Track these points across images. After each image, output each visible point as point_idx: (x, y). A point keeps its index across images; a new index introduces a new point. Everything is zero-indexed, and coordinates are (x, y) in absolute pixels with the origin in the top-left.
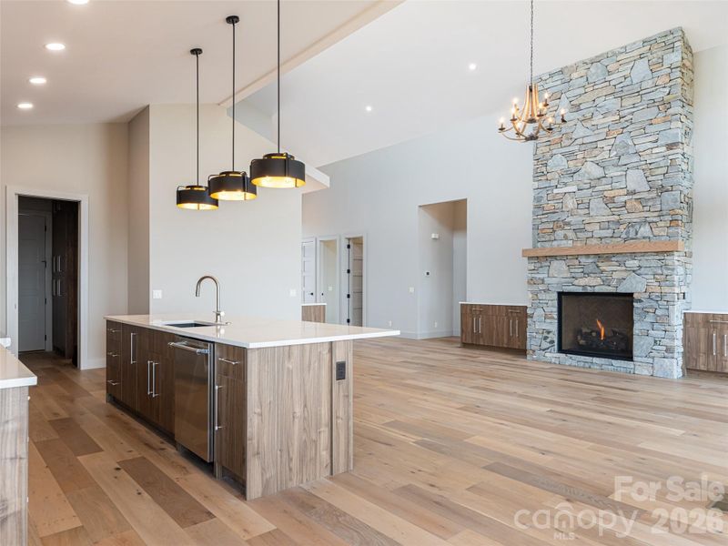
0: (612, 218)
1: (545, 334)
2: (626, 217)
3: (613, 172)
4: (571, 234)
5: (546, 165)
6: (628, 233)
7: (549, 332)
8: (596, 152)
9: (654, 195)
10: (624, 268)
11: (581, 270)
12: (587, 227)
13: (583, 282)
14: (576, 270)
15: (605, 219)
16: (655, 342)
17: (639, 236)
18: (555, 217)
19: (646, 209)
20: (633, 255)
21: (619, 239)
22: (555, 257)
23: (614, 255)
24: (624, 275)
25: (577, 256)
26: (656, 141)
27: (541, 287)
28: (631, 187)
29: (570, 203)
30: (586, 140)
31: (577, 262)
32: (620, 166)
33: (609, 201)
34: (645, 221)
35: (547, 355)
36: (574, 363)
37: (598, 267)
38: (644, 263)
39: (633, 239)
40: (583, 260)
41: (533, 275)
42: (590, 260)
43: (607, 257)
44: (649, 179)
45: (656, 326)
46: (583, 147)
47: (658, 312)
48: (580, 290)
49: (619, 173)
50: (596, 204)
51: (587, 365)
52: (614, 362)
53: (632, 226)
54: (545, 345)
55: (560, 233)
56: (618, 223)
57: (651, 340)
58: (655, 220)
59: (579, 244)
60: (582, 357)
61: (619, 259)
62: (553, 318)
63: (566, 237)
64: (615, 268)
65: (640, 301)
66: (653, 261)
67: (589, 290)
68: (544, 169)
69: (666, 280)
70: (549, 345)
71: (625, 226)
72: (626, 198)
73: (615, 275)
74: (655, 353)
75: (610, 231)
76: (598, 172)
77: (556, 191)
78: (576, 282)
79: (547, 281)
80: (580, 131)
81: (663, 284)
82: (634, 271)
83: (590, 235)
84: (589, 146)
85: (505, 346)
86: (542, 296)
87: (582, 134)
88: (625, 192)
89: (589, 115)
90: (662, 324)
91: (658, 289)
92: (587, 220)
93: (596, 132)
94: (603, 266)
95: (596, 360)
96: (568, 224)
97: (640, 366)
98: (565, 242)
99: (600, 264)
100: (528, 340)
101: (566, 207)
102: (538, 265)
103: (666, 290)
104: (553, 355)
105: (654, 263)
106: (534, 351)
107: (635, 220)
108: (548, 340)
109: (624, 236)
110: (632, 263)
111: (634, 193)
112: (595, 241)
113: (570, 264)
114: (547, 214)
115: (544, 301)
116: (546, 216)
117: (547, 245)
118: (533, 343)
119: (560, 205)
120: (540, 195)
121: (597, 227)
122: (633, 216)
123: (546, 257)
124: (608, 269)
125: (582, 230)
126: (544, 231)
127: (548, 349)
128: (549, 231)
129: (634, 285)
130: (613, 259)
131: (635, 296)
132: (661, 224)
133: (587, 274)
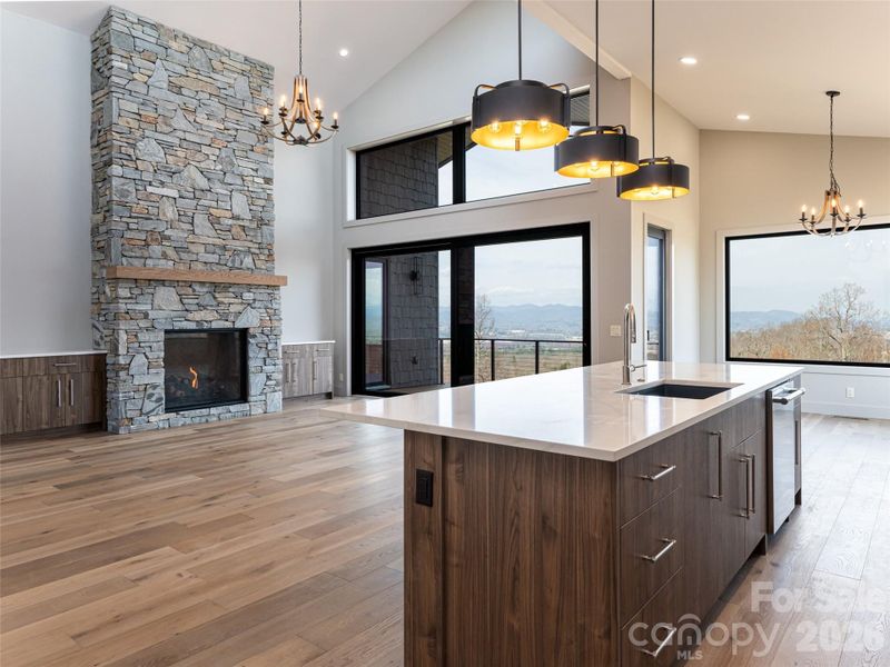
0: (218, 241)
1: (150, 391)
2: (232, 244)
3: (219, 189)
4: (171, 252)
5: (134, 146)
6: (233, 261)
7: (155, 387)
8: (199, 157)
9: (255, 225)
10: (240, 301)
11: (196, 301)
12: (192, 247)
13: (198, 316)
14: (191, 301)
15: (210, 241)
16: (268, 377)
17: (244, 266)
18: (149, 225)
19: (249, 238)
20: (249, 287)
21: (225, 267)
23: (231, 285)
24: (240, 308)
27: (143, 324)
28: (237, 211)
30: (188, 136)
31: (190, 290)
32: (225, 184)
33: (214, 221)
34: (249, 251)
35: (152, 419)
36: (188, 421)
37: (215, 298)
38: (259, 297)
39: (237, 268)
40: (197, 288)
41: (129, 306)
42: (205, 290)
43: (226, 287)
44: (252, 207)
45: (268, 361)
46: (185, 144)
47: (270, 347)
48: (193, 326)
49: (226, 192)
50: (200, 219)
51: (204, 420)
52: (231, 407)
53: (238, 255)
54: (149, 405)
55: (156, 249)
56: (224, 248)
57: (263, 376)
58: (257, 251)
59: (182, 267)
60: (198, 411)
61: (236, 290)
62: (158, 366)
63: (164, 255)
64: (232, 300)
65: (254, 336)
66: (262, 294)
67: (206, 326)
68: (131, 151)
69: (273, 314)
70: (154, 405)
71: (231, 253)
72: (230, 222)
73: (233, 309)
74: (267, 390)
75: (216, 256)
76: (202, 183)
77: (150, 189)
78: (190, 316)
79: (152, 315)
80: (180, 122)
81: (273, 318)
82: (249, 304)
83: (194, 257)
84: (192, 146)
86: (143, 336)
87: (183, 127)
88: (229, 214)
89: (192, 107)
90: (272, 359)
91: (269, 324)
92: (191, 238)
93: (200, 132)
94: (222, 297)
95: (213, 411)
96: (168, 238)
97: (255, 407)
98: (163, 261)
99: (217, 295)
100: (122, 406)
101: (164, 214)
102: (136, 291)
103: (276, 324)
104: (159, 418)
105: (266, 297)
106: (132, 419)
107: (241, 249)
108: (154, 399)
109: (230, 264)
110: (248, 296)
111: (237, 218)
112: (200, 266)
113: (183, 292)
114: (135, 218)
115: (148, 344)
116: (136, 221)
117: (137, 263)
118: (129, 406)
119: (155, 210)
120: (126, 187)
121: (202, 249)
122: (238, 243)
123: (150, 280)
124: (226, 301)
125: (186, 250)
126: (132, 242)
127: (153, 410)
128: (139, 242)
129: (249, 320)
130: (231, 290)
131: (251, 331)
132: (262, 257)
133: (201, 307)
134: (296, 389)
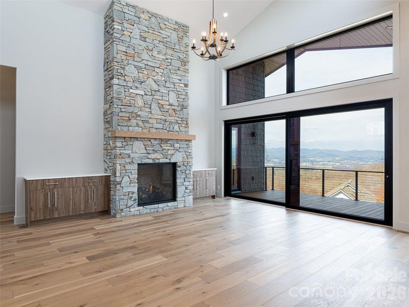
0: (162, 117)
1: (131, 195)
2: (169, 118)
3: (163, 90)
4: (140, 123)
5: (124, 69)
6: (170, 127)
7: (133, 193)
8: (154, 74)
9: (179, 109)
10: (173, 148)
11: (152, 148)
12: (150, 121)
13: (153, 156)
14: (150, 148)
15: (159, 117)
16: (186, 188)
17: (174, 130)
18: (131, 109)
19: (177, 115)
20: (177, 141)
21: (165, 131)
22: (137, 139)
23: (169, 140)
24: (173, 152)
25: (150, 140)
26: (180, 80)
27: (128, 160)
28: (171, 101)
29: (140, 102)
30: (149, 63)
31: (150, 143)
32: (166, 87)
33: (161, 107)
34: (177, 122)
35: (132, 210)
36: (148, 211)
37: (161, 147)
38: (182, 146)
39: (171, 131)
40: (153, 141)
41: (121, 151)
42: (157, 142)
43: (167, 140)
44: (179, 99)
45: (186, 179)
46: (147, 67)
47: (187, 172)
48: (150, 161)
49: (166, 92)
50: (154, 106)
51: (156, 210)
52: (168, 204)
53: (172, 124)
54: (130, 203)
55: (134, 122)
56: (165, 121)
57: (184, 187)
58: (181, 122)
59: (145, 131)
60: (153, 206)
61: (171, 142)
62: (135, 183)
63: (138, 125)
64: (169, 148)
65: (180, 167)
66: (184, 144)
67: (157, 161)
68: (122, 72)
69: (189, 155)
70: (133, 202)
71: (168, 123)
72: (168, 107)
73: (170, 152)
74: (186, 194)
75: (162, 125)
76: (155, 87)
77: (131, 91)
78: (150, 156)
79: (132, 155)
80: (145, 56)
81: (188, 157)
82: (177, 150)
83: (151, 126)
84: (150, 68)
86: (128, 167)
87: (147, 58)
88: (167, 103)
89: (151, 48)
90: (188, 178)
91: (187, 160)
92: (150, 116)
93: (154, 61)
94: (164, 146)
95: (161, 205)
96: (139, 116)
97: (179, 203)
98: (137, 128)
99: (162, 145)
100: (117, 202)
101: (138, 104)
102: (124, 143)
103: (190, 160)
104: (136, 209)
105: (185, 146)
106: (122, 210)
107: (173, 121)
108: (132, 199)
109: (168, 129)
110: (177, 145)
111: (171, 105)
112: (154, 130)
113: (146, 144)
114: (124, 105)
115: (130, 171)
116: (124, 107)
117: (125, 129)
118: (121, 203)
119: (133, 102)
120: (120, 90)
121: (155, 121)
122: (172, 118)
123: (131, 138)
124: (167, 148)
125: (147, 122)
126: (123, 118)
127: (132, 205)
128: (126, 118)
129: (177, 158)
130: (169, 142)
131: (178, 164)
132: (182, 125)
133: (155, 151)
134: (198, 193)
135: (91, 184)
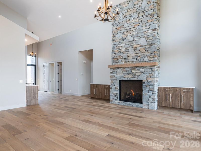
0: (136, 55)
1: (115, 95)
2: (140, 54)
3: (136, 39)
4: (123, 60)
5: (116, 36)
6: (141, 59)
7: (116, 94)
8: (131, 32)
9: (149, 46)
10: (140, 72)
11: (126, 72)
12: (128, 58)
13: (127, 76)
14: (125, 72)
15: (134, 55)
16: (149, 97)
17: (144, 60)
18: (118, 54)
19: (146, 51)
20: (142, 67)
21: (138, 62)
22: (118, 68)
23: (136, 67)
24: (139, 74)
25: (125, 68)
26: (149, 28)
27: (114, 78)
28: (142, 44)
29: (123, 50)
30: (128, 28)
31: (125, 70)
32: (138, 37)
33: (135, 49)
34: (146, 56)
35: (116, 101)
36: (124, 104)
37: (132, 71)
38: (146, 70)
39: (142, 62)
40: (127, 69)
41: (112, 74)
42: (129, 69)
44: (147, 41)
45: (150, 91)
46: (127, 30)
47: (150, 87)
48: (126, 79)
49: (138, 39)
50: (131, 50)
51: (128, 105)
52: (137, 104)
53: (142, 57)
54: (116, 98)
55: (120, 60)
56: (138, 56)
57: (148, 96)
58: (149, 55)
59: (126, 63)
60: (127, 102)
61: (138, 68)
62: (118, 89)
63: (122, 61)
64: (137, 72)
65: (145, 83)
66: (148, 69)
67: (129, 79)
68: (115, 38)
69: (152, 76)
70: (117, 98)
71: (140, 57)
72: (140, 48)
73: (137, 74)
74: (149, 101)
75: (135, 59)
76: (131, 39)
77: (119, 45)
78: (125, 77)
79: (116, 76)
80: (126, 25)
81: (152, 77)
82: (143, 73)
83: (129, 60)
84: (129, 30)
85: (104, 98)
86: (114, 81)
87: (126, 26)
88: (140, 45)
89: (128, 19)
90: (151, 91)
91: (150, 79)
92: (128, 55)
93: (131, 25)
94: (133, 71)
95: (131, 103)
96: (122, 57)
97: (145, 106)
98: (121, 63)
99: (132, 70)
100: (110, 96)
101: (122, 51)
102: (113, 71)
103: (153, 79)
104: (118, 102)
105: (149, 70)
106: (112, 100)
107: (143, 55)
108: (116, 97)
109: (139, 61)
110: (142, 70)
111: (143, 46)
112: (131, 63)
113: (123, 70)
114: (116, 53)
115: (115, 83)
116: (116, 54)
117: (116, 64)
118: (112, 97)
119: (120, 50)
120: (114, 47)
121: (131, 58)
122: (142, 54)
123: (116, 68)
124: (135, 72)
125: (127, 59)
126: (115, 59)
127: (116, 99)
128: (117, 59)
129: (143, 77)
130: (136, 68)
131: (143, 81)
132: (151, 56)
133: (128, 74)
135: (107, 88)
